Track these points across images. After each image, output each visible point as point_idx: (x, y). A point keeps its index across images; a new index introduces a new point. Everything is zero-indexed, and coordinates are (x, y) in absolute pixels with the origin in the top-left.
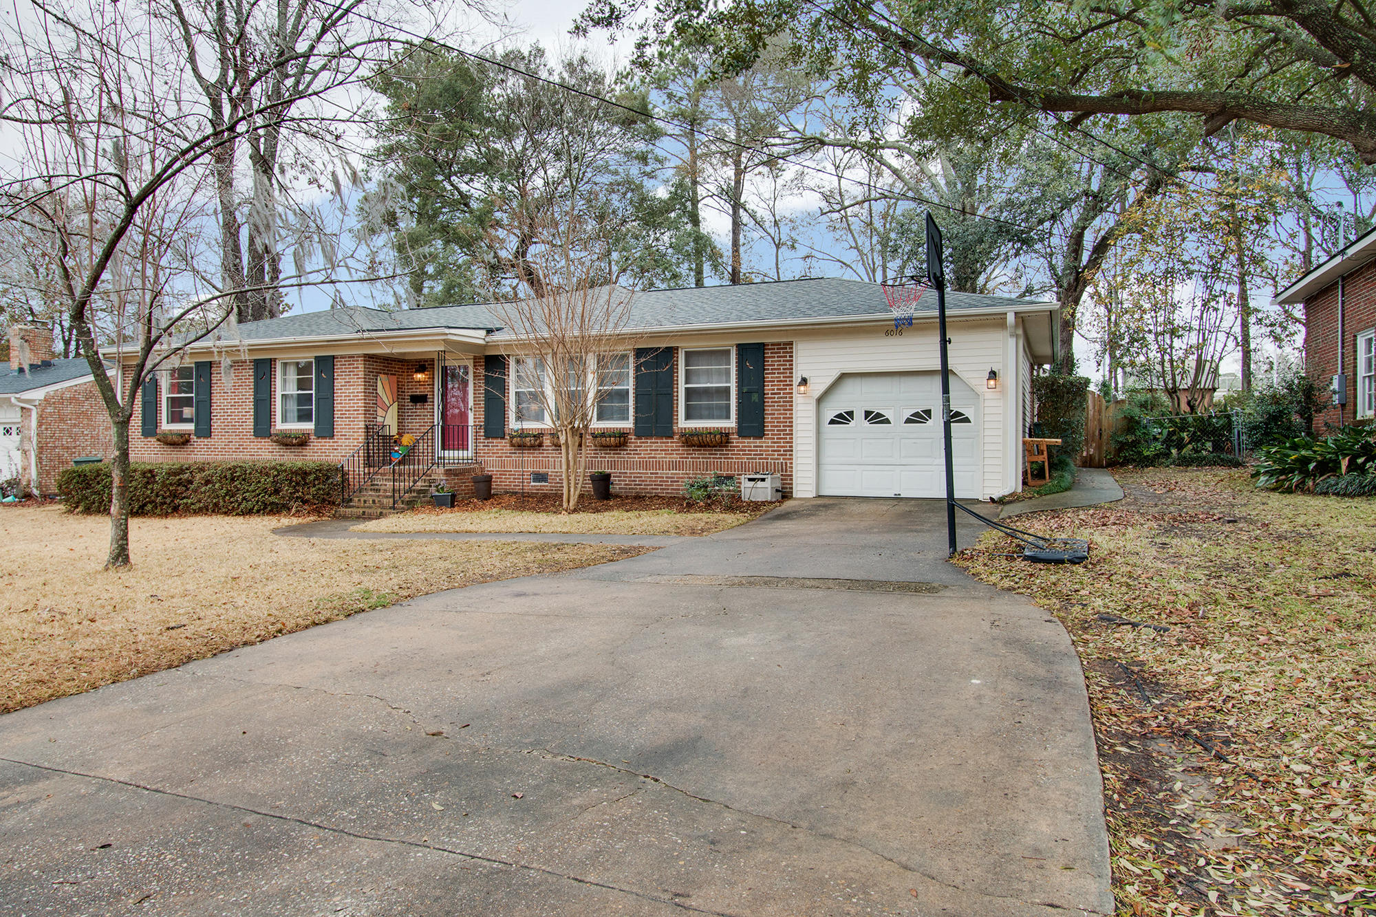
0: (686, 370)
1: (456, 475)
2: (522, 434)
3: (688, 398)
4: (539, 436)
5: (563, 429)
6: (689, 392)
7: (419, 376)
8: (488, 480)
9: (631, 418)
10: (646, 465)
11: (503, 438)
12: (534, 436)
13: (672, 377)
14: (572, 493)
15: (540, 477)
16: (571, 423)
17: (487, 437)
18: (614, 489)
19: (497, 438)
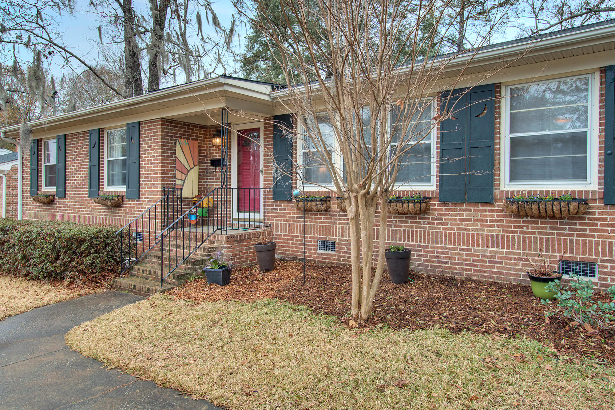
0: (511, 114)
1: (239, 241)
2: (307, 198)
3: (513, 152)
4: (326, 199)
5: (352, 195)
6: (513, 141)
7: (217, 141)
8: (271, 249)
9: (434, 179)
10: (454, 239)
11: (290, 201)
12: (321, 200)
13: (493, 123)
14: (364, 294)
15: (328, 245)
16: (364, 186)
17: (275, 199)
18: (414, 265)
19: (284, 201)
